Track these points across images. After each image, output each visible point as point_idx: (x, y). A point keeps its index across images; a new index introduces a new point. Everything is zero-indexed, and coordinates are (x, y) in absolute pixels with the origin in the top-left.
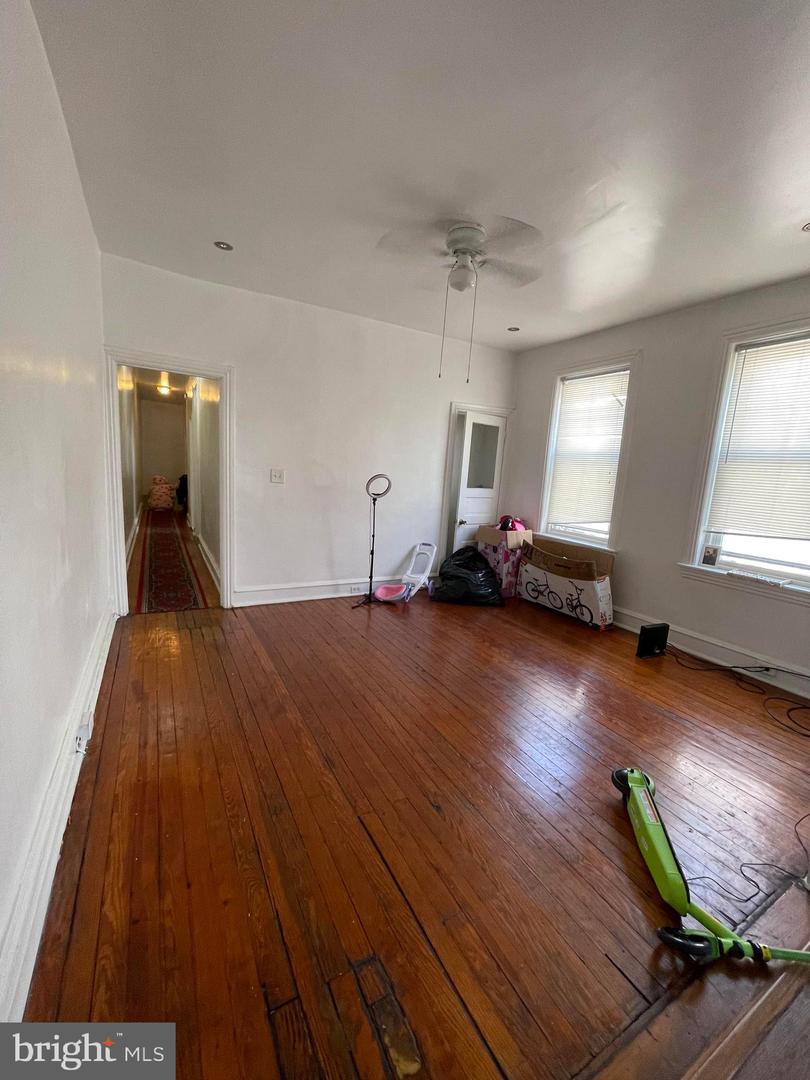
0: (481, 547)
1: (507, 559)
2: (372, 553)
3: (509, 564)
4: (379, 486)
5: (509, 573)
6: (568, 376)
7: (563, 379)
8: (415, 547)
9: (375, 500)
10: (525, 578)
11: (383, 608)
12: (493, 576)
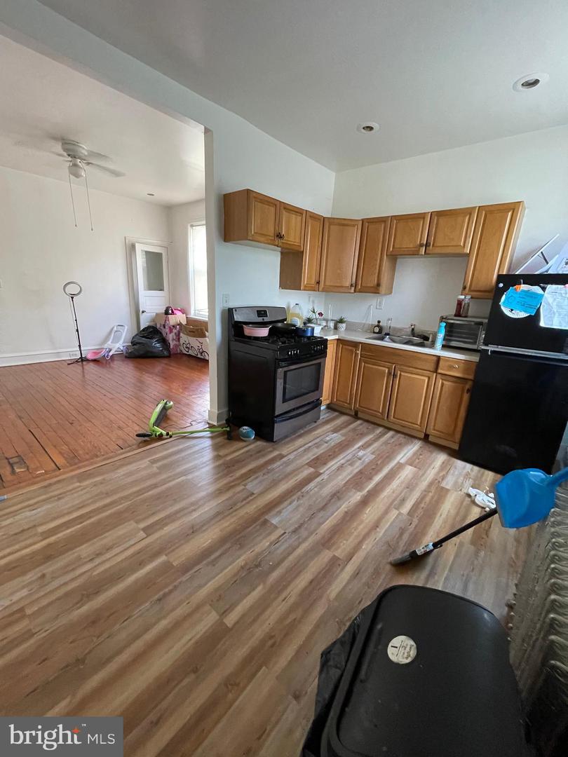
0: (158, 326)
1: (171, 331)
2: (77, 331)
3: (173, 334)
4: (72, 289)
5: (173, 340)
6: (194, 224)
7: (192, 226)
8: (113, 328)
9: (72, 298)
10: (182, 341)
11: (92, 364)
12: (164, 341)
